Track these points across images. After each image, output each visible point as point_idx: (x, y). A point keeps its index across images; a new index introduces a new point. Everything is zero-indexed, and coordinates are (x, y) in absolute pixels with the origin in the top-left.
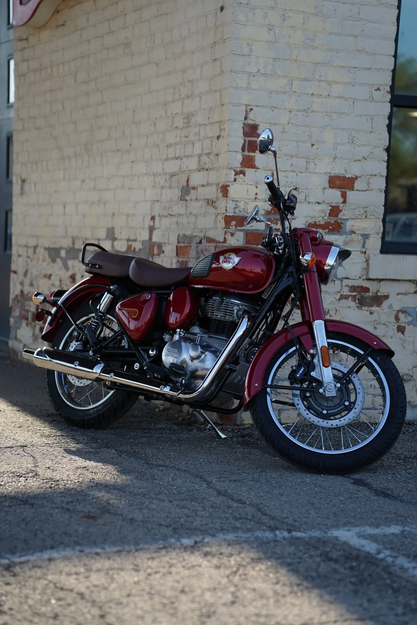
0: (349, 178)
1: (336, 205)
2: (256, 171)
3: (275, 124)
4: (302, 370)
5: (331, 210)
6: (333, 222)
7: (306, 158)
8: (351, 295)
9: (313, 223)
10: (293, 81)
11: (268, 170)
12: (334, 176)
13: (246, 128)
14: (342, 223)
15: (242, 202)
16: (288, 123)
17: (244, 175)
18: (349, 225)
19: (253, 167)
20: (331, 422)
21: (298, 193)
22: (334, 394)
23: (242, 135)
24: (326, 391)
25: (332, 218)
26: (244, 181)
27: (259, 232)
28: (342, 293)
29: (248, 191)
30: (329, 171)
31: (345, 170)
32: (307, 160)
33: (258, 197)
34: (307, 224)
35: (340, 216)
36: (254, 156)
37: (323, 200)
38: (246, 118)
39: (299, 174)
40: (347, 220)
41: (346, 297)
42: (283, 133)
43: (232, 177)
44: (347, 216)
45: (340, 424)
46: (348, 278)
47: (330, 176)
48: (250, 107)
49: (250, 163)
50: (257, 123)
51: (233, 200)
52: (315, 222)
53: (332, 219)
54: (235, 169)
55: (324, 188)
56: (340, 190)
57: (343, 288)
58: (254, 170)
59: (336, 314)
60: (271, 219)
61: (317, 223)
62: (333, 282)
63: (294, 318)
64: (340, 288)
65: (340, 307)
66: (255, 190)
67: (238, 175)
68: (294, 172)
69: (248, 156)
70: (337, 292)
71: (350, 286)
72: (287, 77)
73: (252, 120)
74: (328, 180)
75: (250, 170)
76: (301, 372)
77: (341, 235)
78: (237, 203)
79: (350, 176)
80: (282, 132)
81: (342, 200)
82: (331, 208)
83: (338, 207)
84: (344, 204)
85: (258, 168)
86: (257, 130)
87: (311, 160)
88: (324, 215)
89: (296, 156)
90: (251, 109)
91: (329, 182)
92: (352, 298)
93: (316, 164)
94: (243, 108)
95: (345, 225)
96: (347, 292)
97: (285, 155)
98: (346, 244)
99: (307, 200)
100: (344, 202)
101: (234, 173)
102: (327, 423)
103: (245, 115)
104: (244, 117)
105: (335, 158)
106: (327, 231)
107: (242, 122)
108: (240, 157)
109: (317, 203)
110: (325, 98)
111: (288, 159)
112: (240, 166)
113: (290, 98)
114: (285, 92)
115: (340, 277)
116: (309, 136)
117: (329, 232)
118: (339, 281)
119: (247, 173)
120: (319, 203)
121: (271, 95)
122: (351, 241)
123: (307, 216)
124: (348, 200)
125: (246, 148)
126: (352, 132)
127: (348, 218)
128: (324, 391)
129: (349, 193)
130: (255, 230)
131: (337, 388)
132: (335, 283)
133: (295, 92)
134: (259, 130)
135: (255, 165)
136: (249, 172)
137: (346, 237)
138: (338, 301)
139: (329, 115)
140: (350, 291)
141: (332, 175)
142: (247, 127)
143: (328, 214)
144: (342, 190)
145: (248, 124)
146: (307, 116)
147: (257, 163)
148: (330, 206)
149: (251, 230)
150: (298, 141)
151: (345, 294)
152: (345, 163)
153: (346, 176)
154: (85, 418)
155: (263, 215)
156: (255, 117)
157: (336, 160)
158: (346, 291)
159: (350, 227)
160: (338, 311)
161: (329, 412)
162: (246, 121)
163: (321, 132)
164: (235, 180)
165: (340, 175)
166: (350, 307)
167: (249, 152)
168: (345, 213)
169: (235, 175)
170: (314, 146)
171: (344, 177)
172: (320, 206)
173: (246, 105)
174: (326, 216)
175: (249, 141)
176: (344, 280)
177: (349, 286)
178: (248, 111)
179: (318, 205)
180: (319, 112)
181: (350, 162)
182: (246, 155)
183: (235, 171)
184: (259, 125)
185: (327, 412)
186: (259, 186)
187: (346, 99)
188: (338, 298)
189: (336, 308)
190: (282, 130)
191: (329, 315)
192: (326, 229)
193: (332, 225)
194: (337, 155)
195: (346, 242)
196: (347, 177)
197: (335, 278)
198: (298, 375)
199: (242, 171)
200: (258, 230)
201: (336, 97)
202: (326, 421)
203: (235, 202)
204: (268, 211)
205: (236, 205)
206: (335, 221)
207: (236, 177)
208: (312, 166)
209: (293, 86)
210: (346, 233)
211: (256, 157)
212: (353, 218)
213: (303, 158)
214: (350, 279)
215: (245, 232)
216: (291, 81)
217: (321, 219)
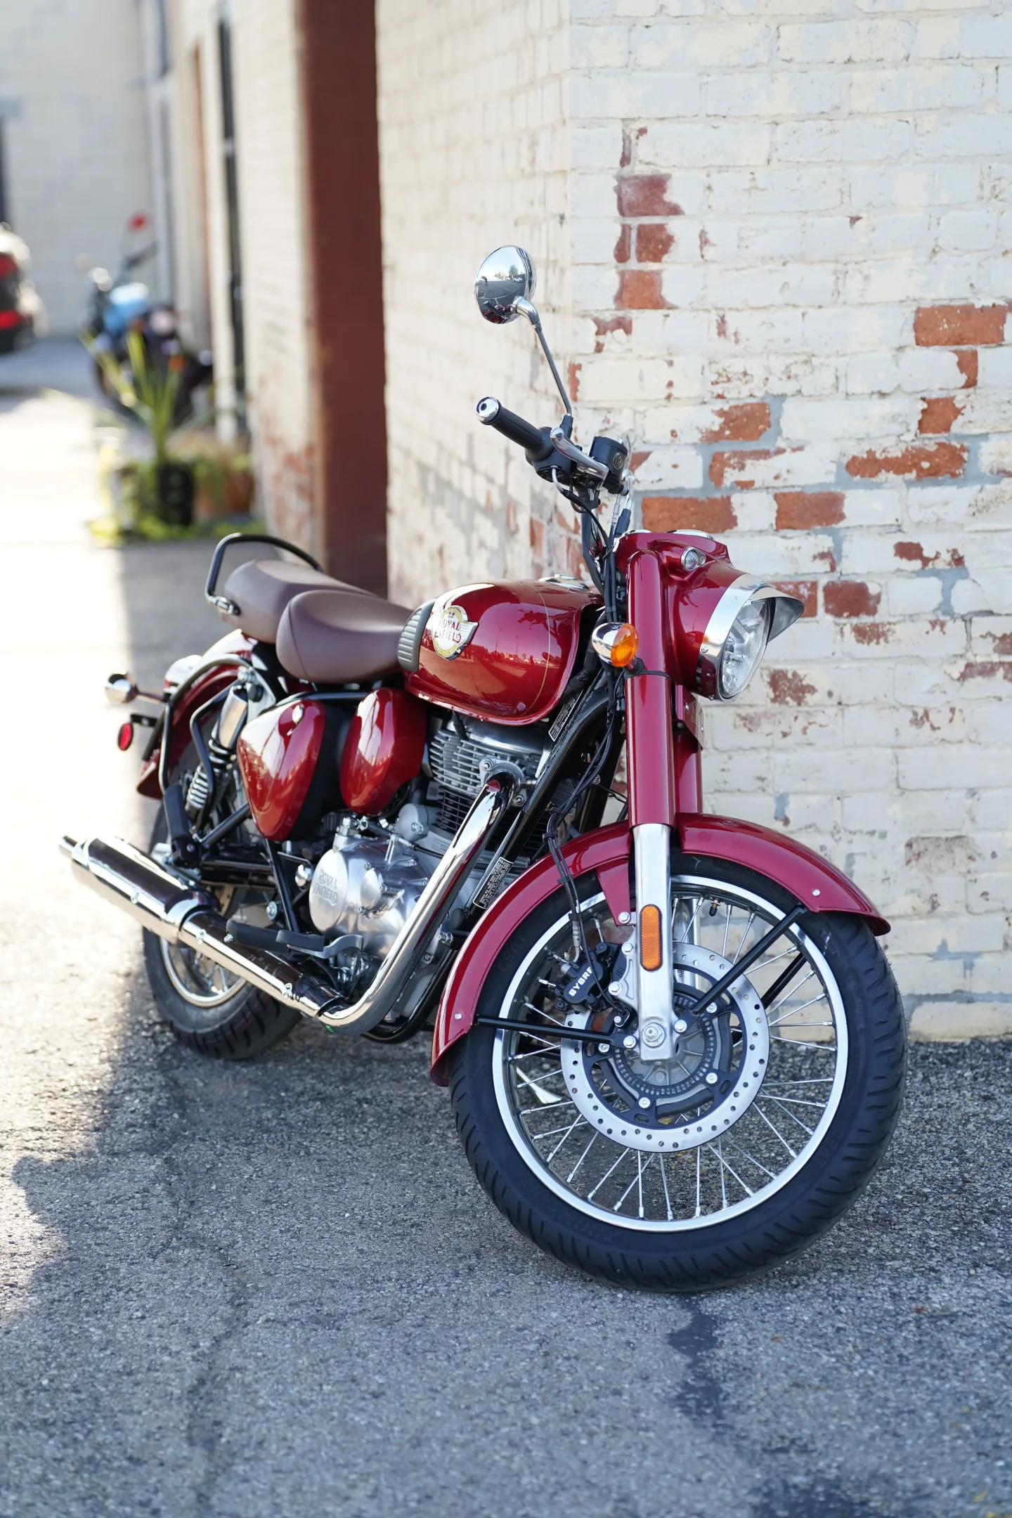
0: (983, 309)
1: (943, 395)
2: (667, 316)
3: (720, 169)
4: (586, 975)
5: (923, 411)
6: (931, 447)
7: (837, 262)
8: (1002, 664)
9: (865, 456)
10: (781, 29)
11: (708, 311)
12: (933, 309)
13: (629, 190)
14: (963, 449)
15: (627, 413)
16: (769, 162)
17: (628, 331)
18: (987, 456)
19: (657, 303)
20: (659, 1135)
21: (809, 370)
22: (665, 1053)
23: (617, 213)
24: (643, 1045)
25: (930, 435)
26: (630, 350)
27: (685, 496)
28: (972, 659)
29: (641, 379)
30: (916, 293)
31: (972, 285)
32: (840, 267)
33: (675, 392)
34: (845, 461)
35: (957, 426)
36: (658, 273)
37: (895, 385)
38: (625, 160)
39: (812, 312)
40: (985, 436)
41: (987, 670)
42: (753, 192)
43: (591, 340)
44: (981, 427)
45: (684, 1142)
46: (990, 613)
47: (918, 310)
48: (637, 126)
49: (646, 294)
50: (663, 171)
51: (595, 409)
52: (870, 452)
53: (930, 439)
54: (596, 315)
55: (901, 349)
56: (955, 347)
57: (973, 642)
58: (661, 312)
59: (951, 721)
60: (723, 454)
61: (878, 455)
62: (938, 628)
63: (812, 740)
64: (964, 642)
65: (963, 699)
66: (667, 374)
67: (609, 333)
68: (794, 306)
69: (640, 275)
70: (956, 656)
71: (999, 635)
72: (759, 16)
73: (648, 164)
74: (911, 322)
75: (649, 313)
76: (581, 981)
77: (960, 486)
78: (610, 416)
79: (988, 303)
80: (749, 190)
81: (963, 379)
82: (925, 406)
83: (949, 401)
84: (971, 390)
85: (672, 308)
86: (664, 191)
87: (849, 267)
88: (898, 429)
89: (801, 259)
90: (643, 131)
91: (917, 327)
92: (1006, 672)
93: (867, 278)
94: (616, 131)
95: (976, 455)
96: (989, 655)
97: (763, 259)
98: (980, 511)
99: (842, 387)
100: (971, 383)
101: (595, 328)
102: (649, 1137)
103: (621, 150)
104: (619, 156)
105: (934, 251)
106: (912, 475)
107: (615, 172)
108: (610, 280)
109: (875, 396)
110: (896, 68)
111: (770, 271)
112: (613, 306)
113: (772, 81)
114: (753, 66)
115: (963, 612)
116: (841, 191)
117: (919, 478)
118: (960, 624)
119: (635, 326)
120: (882, 395)
121: (705, 79)
122: (998, 499)
123: (843, 438)
124: (980, 378)
125: (633, 248)
126: (994, 166)
127: (984, 431)
128: (638, 1042)
129: (987, 357)
130: (670, 490)
131: (676, 1036)
132: (945, 629)
133: (789, 61)
134: (669, 191)
135: (661, 297)
136: (643, 319)
137: (981, 491)
138: (958, 684)
139: (910, 119)
140: (1001, 651)
141: (926, 304)
142: (630, 186)
143: (914, 426)
144: (964, 348)
145: (636, 177)
146: (833, 132)
147: (669, 292)
148: (923, 399)
149: (657, 492)
150: (806, 213)
151: (979, 660)
152: (968, 264)
153: (973, 306)
154: (200, 1031)
155: (695, 444)
156: (657, 155)
157: (937, 258)
158: (985, 653)
159: (994, 458)
160: (957, 713)
161: (659, 1102)
162: (627, 170)
163: (882, 175)
164: (599, 348)
165: (953, 303)
166: (1000, 699)
167: (640, 260)
168: (973, 416)
169: (597, 334)
170: (858, 223)
171: (968, 310)
172: (887, 402)
173: (623, 120)
174: (908, 431)
175: (641, 228)
176: (975, 619)
177: (994, 638)
178: (633, 137)
179: (882, 401)
180: (876, 114)
181: (988, 258)
182: (633, 272)
183: (596, 321)
184: (669, 176)
185: (653, 1103)
186: (676, 360)
187: (970, 62)
188: (956, 675)
189: (953, 705)
190: (748, 185)
191: (927, 725)
192: (910, 471)
193: (929, 457)
194: (939, 243)
195: (980, 504)
196: (978, 305)
197: (945, 613)
198: (572, 993)
199: (623, 318)
200: (682, 490)
201: (934, 59)
202: (645, 1132)
203: (604, 413)
204: (712, 432)
205: (607, 421)
206: (941, 445)
207: (601, 339)
208: (853, 284)
209: (781, 43)
210: (981, 478)
211: (664, 275)
212: (1004, 429)
213: (822, 261)
214: (999, 615)
215: (640, 500)
216: (773, 28)
217: (892, 441)
